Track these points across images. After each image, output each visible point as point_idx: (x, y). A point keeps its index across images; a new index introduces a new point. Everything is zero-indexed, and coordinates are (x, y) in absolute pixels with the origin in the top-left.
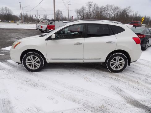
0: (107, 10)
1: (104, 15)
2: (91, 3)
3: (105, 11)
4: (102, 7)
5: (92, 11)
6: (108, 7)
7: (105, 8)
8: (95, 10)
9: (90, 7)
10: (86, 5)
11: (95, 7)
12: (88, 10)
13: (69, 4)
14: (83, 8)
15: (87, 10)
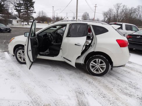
0: (138, 11)
1: (133, 17)
2: (119, 5)
3: (135, 12)
4: (132, 9)
5: (120, 13)
6: (139, 8)
7: (136, 9)
8: (123, 11)
9: (118, 9)
10: (114, 6)
11: (124, 9)
12: (116, 11)
13: (96, 7)
14: (110, 10)
15: (114, 12)
